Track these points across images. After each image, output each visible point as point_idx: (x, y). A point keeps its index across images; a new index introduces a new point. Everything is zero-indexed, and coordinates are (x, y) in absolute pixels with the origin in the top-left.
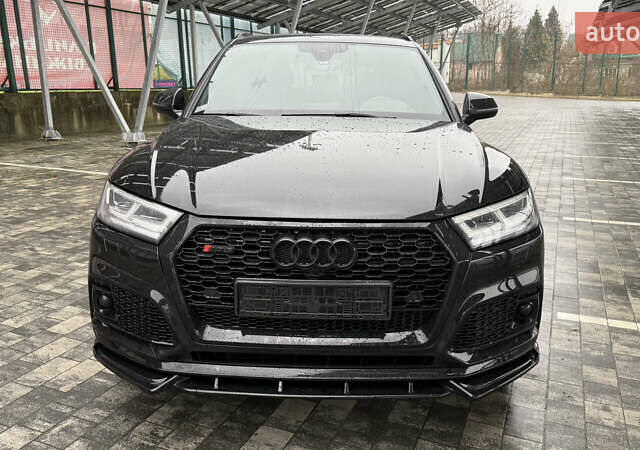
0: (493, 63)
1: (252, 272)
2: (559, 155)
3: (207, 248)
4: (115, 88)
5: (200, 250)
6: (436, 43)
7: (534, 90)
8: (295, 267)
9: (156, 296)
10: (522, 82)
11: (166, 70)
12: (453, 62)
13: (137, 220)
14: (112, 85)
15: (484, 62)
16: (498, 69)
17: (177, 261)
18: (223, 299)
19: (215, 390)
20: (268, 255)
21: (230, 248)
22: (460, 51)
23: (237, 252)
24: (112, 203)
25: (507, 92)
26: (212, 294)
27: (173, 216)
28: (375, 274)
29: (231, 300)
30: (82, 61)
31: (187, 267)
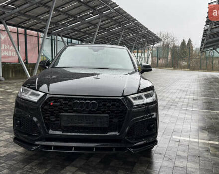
0: (167, 58)
1: (65, 111)
2: (186, 89)
3: (51, 104)
4: (26, 63)
5: (49, 105)
6: (146, 50)
7: (182, 68)
8: (79, 110)
9: (35, 119)
10: (177, 64)
11: (46, 57)
12: (152, 57)
13: (30, 97)
14: (25, 61)
15: (164, 58)
16: (169, 60)
17: (42, 108)
18: (56, 120)
19: (52, 150)
20: (71, 106)
21: (59, 104)
22: (155, 53)
23: (61, 105)
24: (23, 92)
25: (172, 68)
26: (53, 119)
27: (42, 94)
28: (103, 112)
29: (58, 121)
30: (15, 52)
31: (45, 110)
